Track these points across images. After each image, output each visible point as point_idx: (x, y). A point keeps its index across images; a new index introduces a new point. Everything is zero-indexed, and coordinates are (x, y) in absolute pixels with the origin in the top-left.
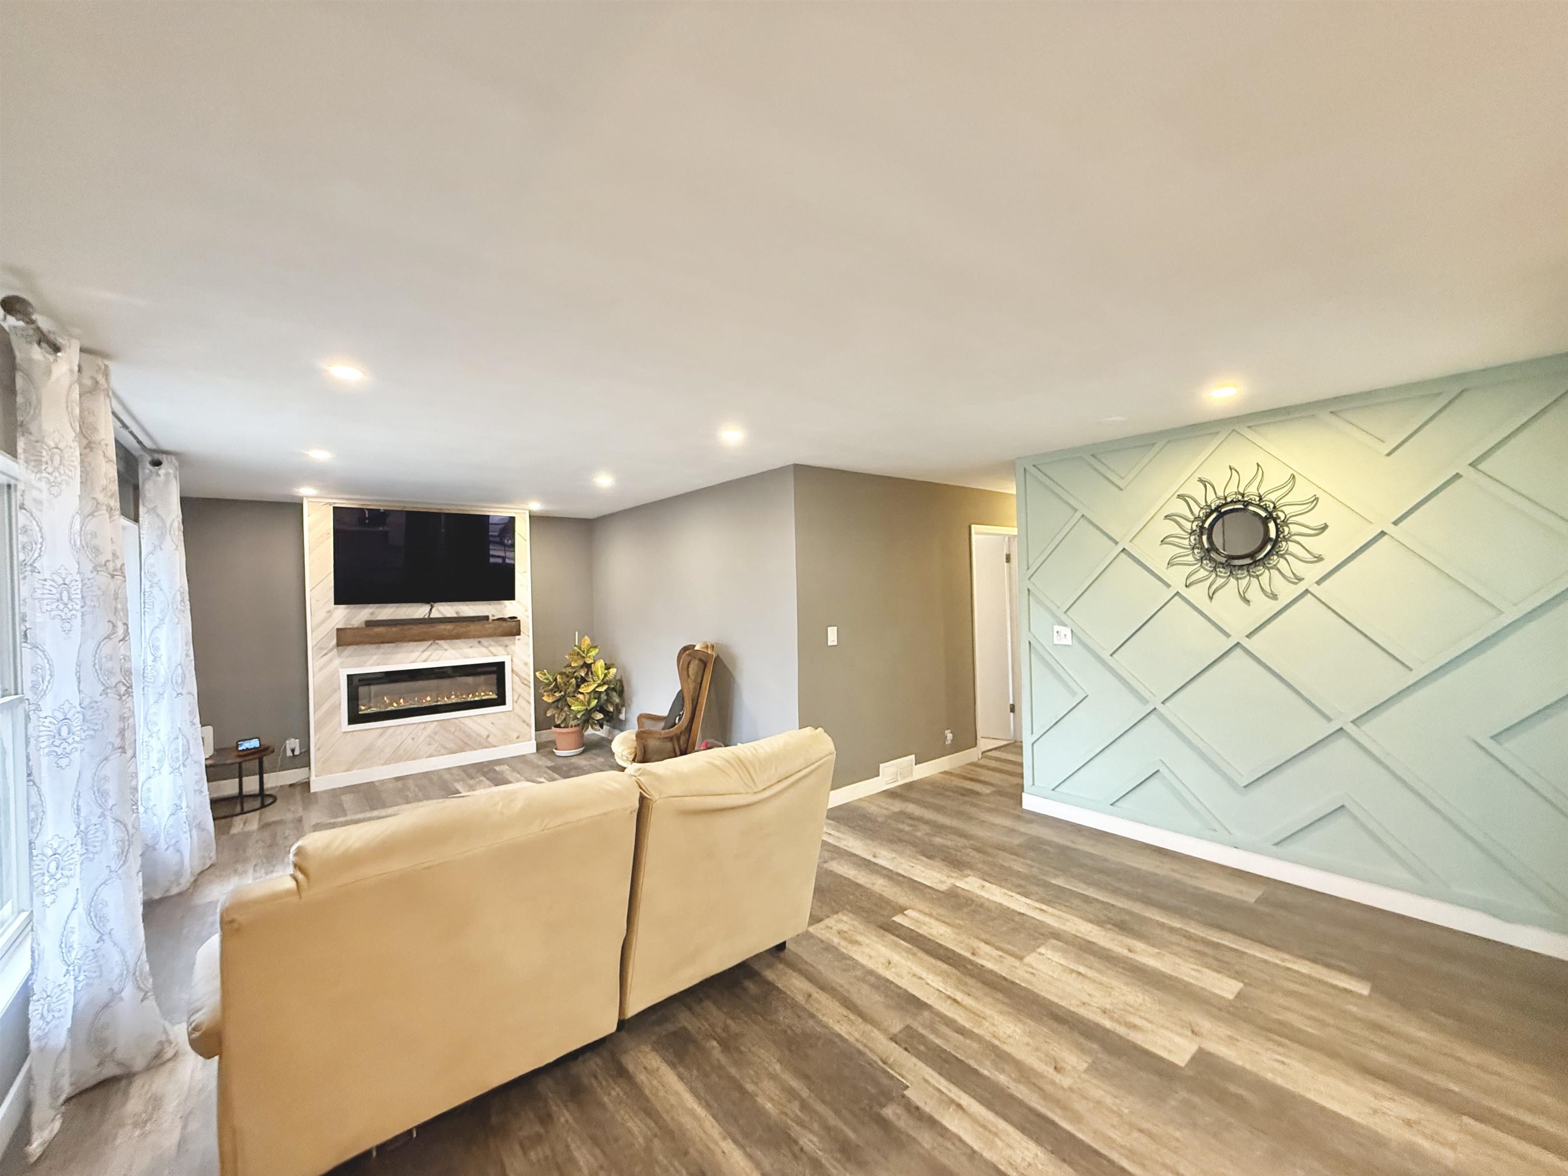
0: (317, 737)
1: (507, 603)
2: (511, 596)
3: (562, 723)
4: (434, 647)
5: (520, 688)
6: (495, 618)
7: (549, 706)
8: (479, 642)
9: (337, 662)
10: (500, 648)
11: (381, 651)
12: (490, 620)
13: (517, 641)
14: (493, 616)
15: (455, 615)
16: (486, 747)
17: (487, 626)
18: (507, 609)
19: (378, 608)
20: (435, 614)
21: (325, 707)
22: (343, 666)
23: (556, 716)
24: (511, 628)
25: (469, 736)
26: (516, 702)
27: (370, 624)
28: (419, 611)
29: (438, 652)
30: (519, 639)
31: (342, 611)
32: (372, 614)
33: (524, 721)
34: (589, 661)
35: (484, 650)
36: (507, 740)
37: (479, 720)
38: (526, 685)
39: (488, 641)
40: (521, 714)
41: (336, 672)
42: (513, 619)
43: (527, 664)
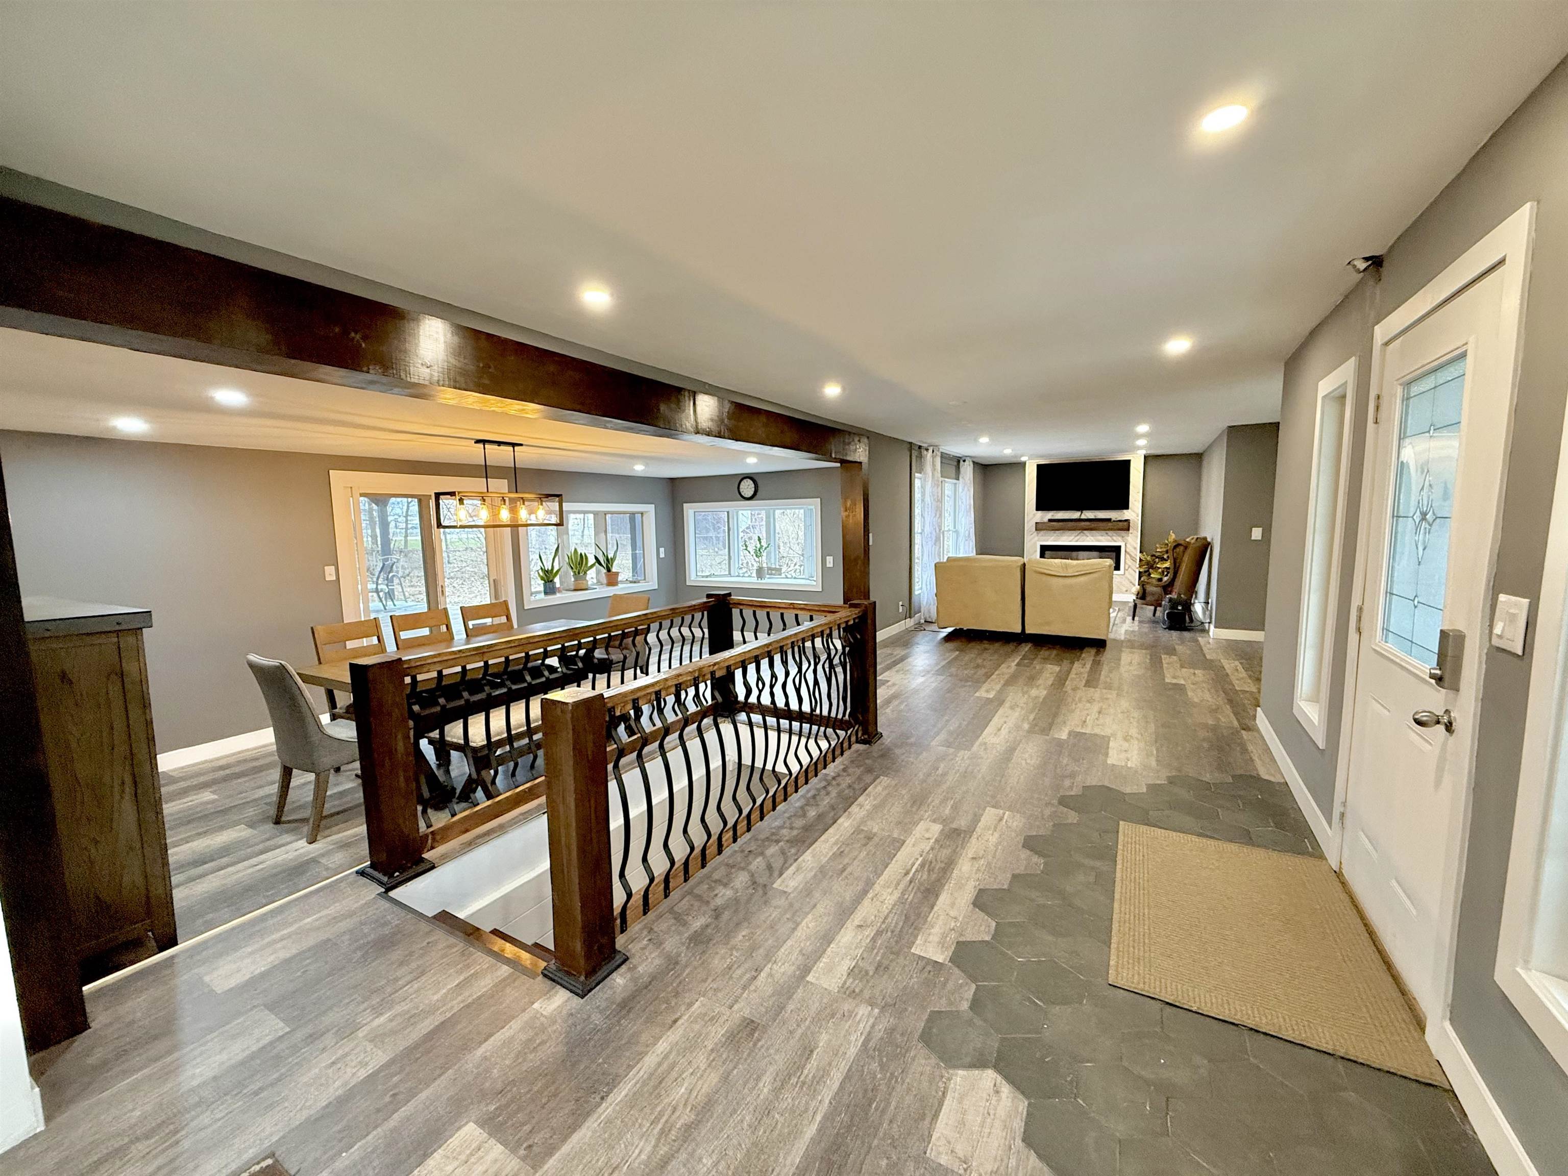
1: (1125, 511)
2: (1127, 507)
5: (1129, 562)
6: (1114, 520)
8: (1106, 533)
9: (1036, 538)
10: (1118, 538)
11: (1056, 534)
12: (1112, 521)
13: (1129, 534)
14: (1113, 518)
15: (1094, 517)
17: (1110, 524)
18: (1126, 514)
19: (1056, 513)
20: (1083, 517)
22: (1038, 540)
24: (1125, 526)
26: (1127, 569)
27: (1050, 520)
28: (1075, 515)
29: (1084, 537)
30: (1131, 533)
31: (1040, 514)
32: (1053, 516)
33: (1131, 581)
35: (1109, 537)
36: (1119, 591)
38: (1134, 560)
39: (1110, 533)
40: (1129, 577)
41: (1035, 543)
42: (1127, 521)
43: (1135, 548)
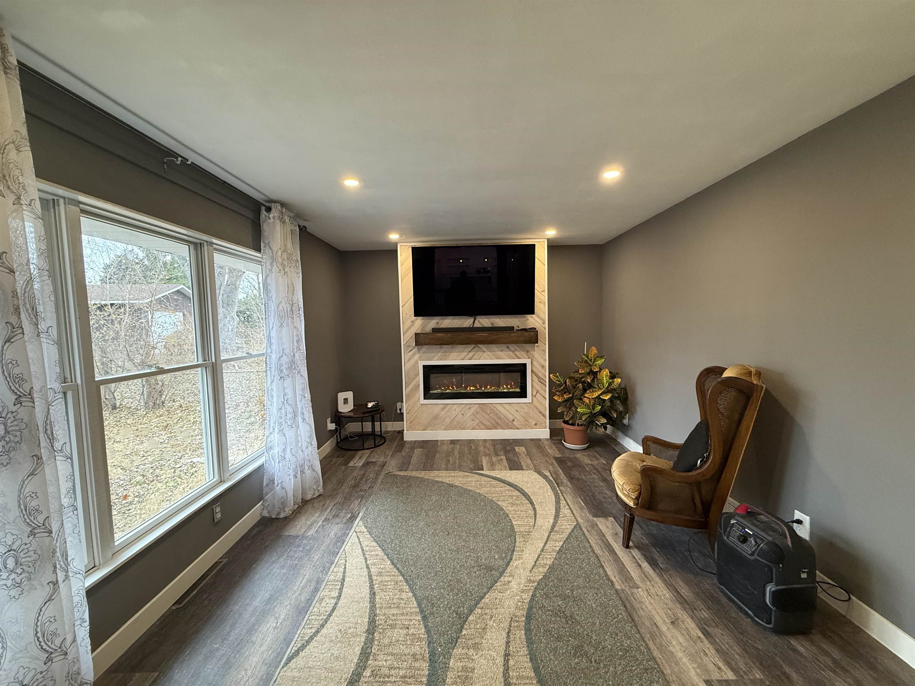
0: (407, 405)
1: (529, 316)
2: (532, 312)
3: (570, 419)
4: (477, 349)
5: (538, 386)
6: (519, 329)
7: (560, 404)
8: (508, 347)
9: (417, 356)
10: (522, 353)
11: (443, 350)
12: (515, 330)
13: (536, 348)
14: (518, 327)
15: (490, 325)
16: (511, 428)
17: (513, 335)
18: (529, 321)
19: (441, 319)
20: (477, 325)
21: (411, 386)
22: (421, 359)
23: (565, 413)
24: (531, 337)
25: (500, 418)
26: (535, 396)
27: (435, 330)
28: (466, 322)
29: (479, 353)
30: (538, 346)
31: (419, 321)
32: (437, 323)
33: (540, 412)
34: (596, 369)
35: (511, 353)
36: (527, 425)
37: (507, 407)
38: (543, 383)
39: (512, 347)
40: (539, 406)
41: (417, 363)
42: (534, 330)
43: (543, 367)
